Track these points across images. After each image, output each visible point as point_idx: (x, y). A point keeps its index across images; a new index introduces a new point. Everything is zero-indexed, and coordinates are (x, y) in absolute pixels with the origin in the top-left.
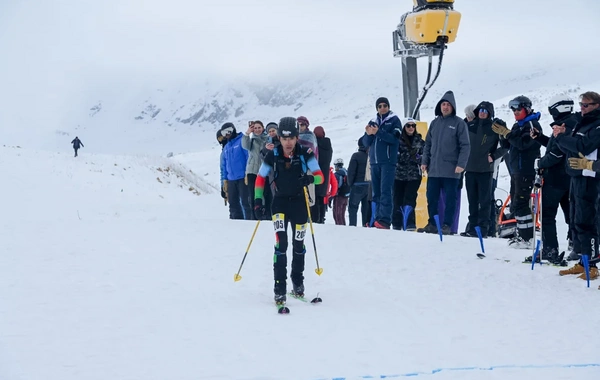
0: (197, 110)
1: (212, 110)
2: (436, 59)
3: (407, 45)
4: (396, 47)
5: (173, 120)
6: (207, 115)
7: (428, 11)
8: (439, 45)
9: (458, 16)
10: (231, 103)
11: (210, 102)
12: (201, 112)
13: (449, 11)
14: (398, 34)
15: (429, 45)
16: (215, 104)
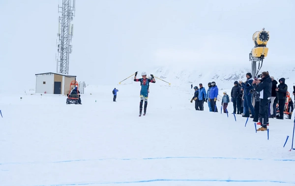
0: (230, 76)
1: (234, 76)
2: (261, 62)
3: (253, 58)
4: (250, 58)
5: (223, 79)
6: (233, 78)
7: (258, 47)
8: (262, 57)
9: (268, 49)
10: (240, 74)
11: (234, 74)
12: (231, 77)
13: (265, 47)
14: (251, 54)
15: (259, 57)
16: (235, 75)
